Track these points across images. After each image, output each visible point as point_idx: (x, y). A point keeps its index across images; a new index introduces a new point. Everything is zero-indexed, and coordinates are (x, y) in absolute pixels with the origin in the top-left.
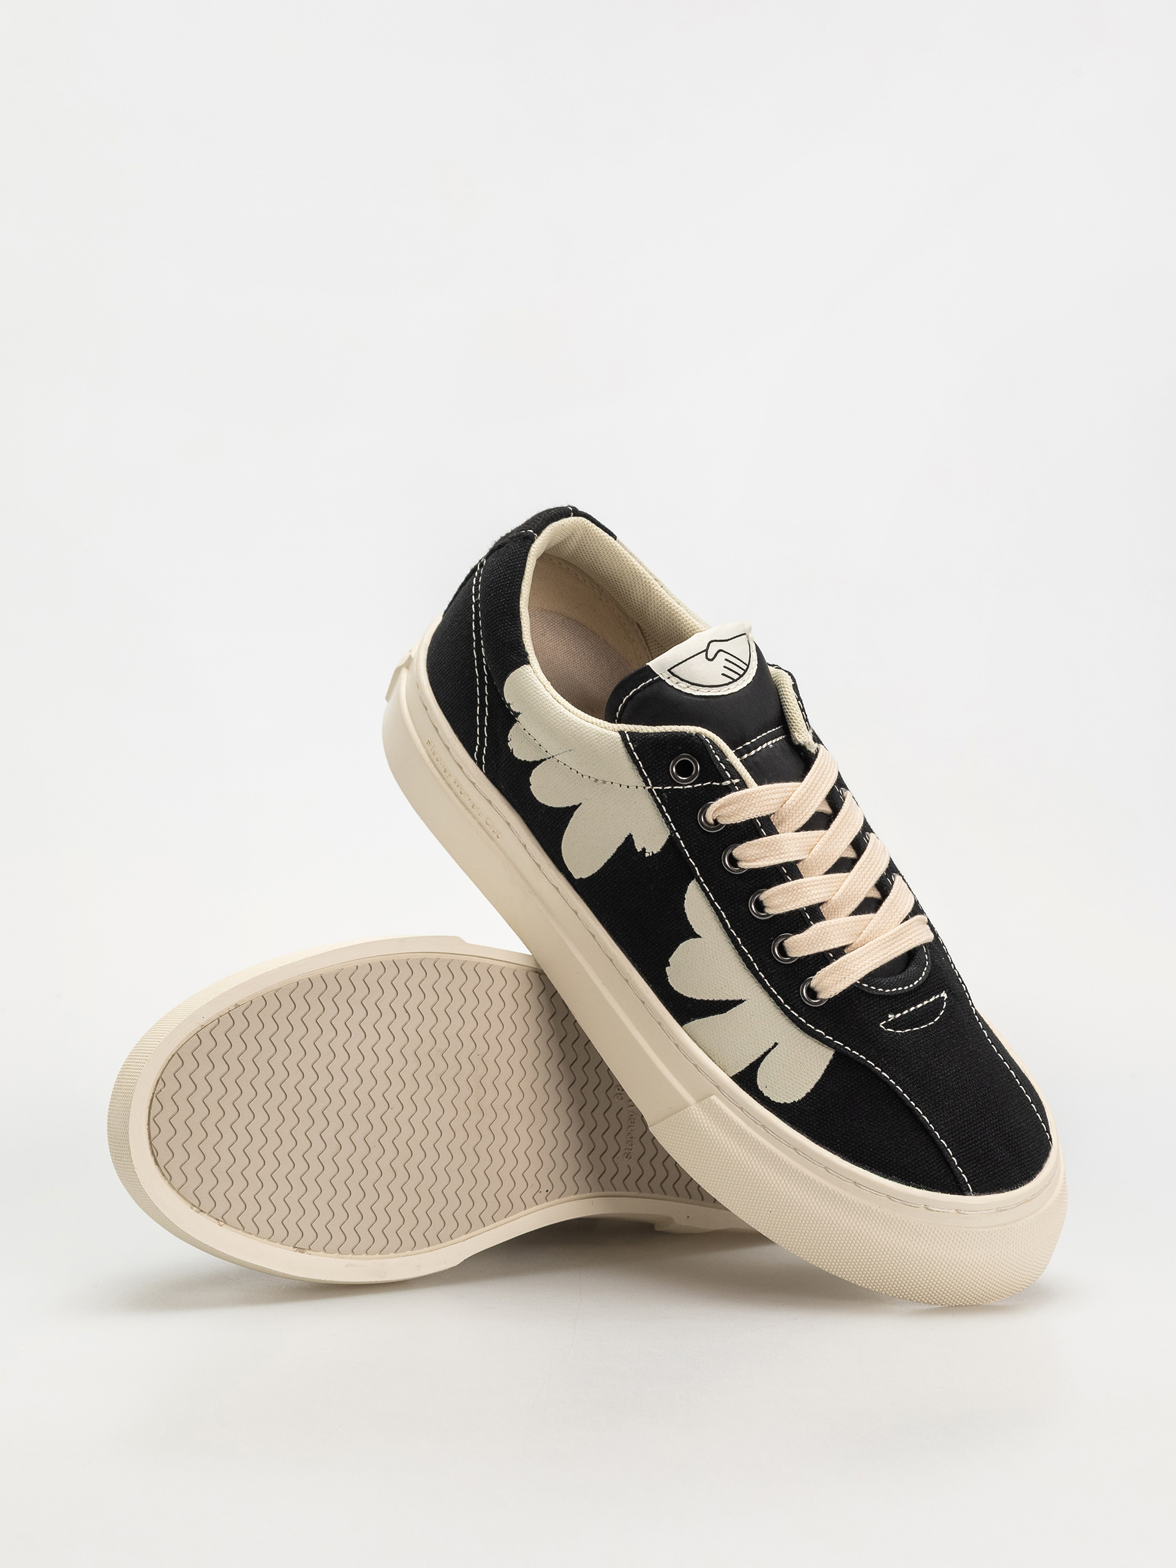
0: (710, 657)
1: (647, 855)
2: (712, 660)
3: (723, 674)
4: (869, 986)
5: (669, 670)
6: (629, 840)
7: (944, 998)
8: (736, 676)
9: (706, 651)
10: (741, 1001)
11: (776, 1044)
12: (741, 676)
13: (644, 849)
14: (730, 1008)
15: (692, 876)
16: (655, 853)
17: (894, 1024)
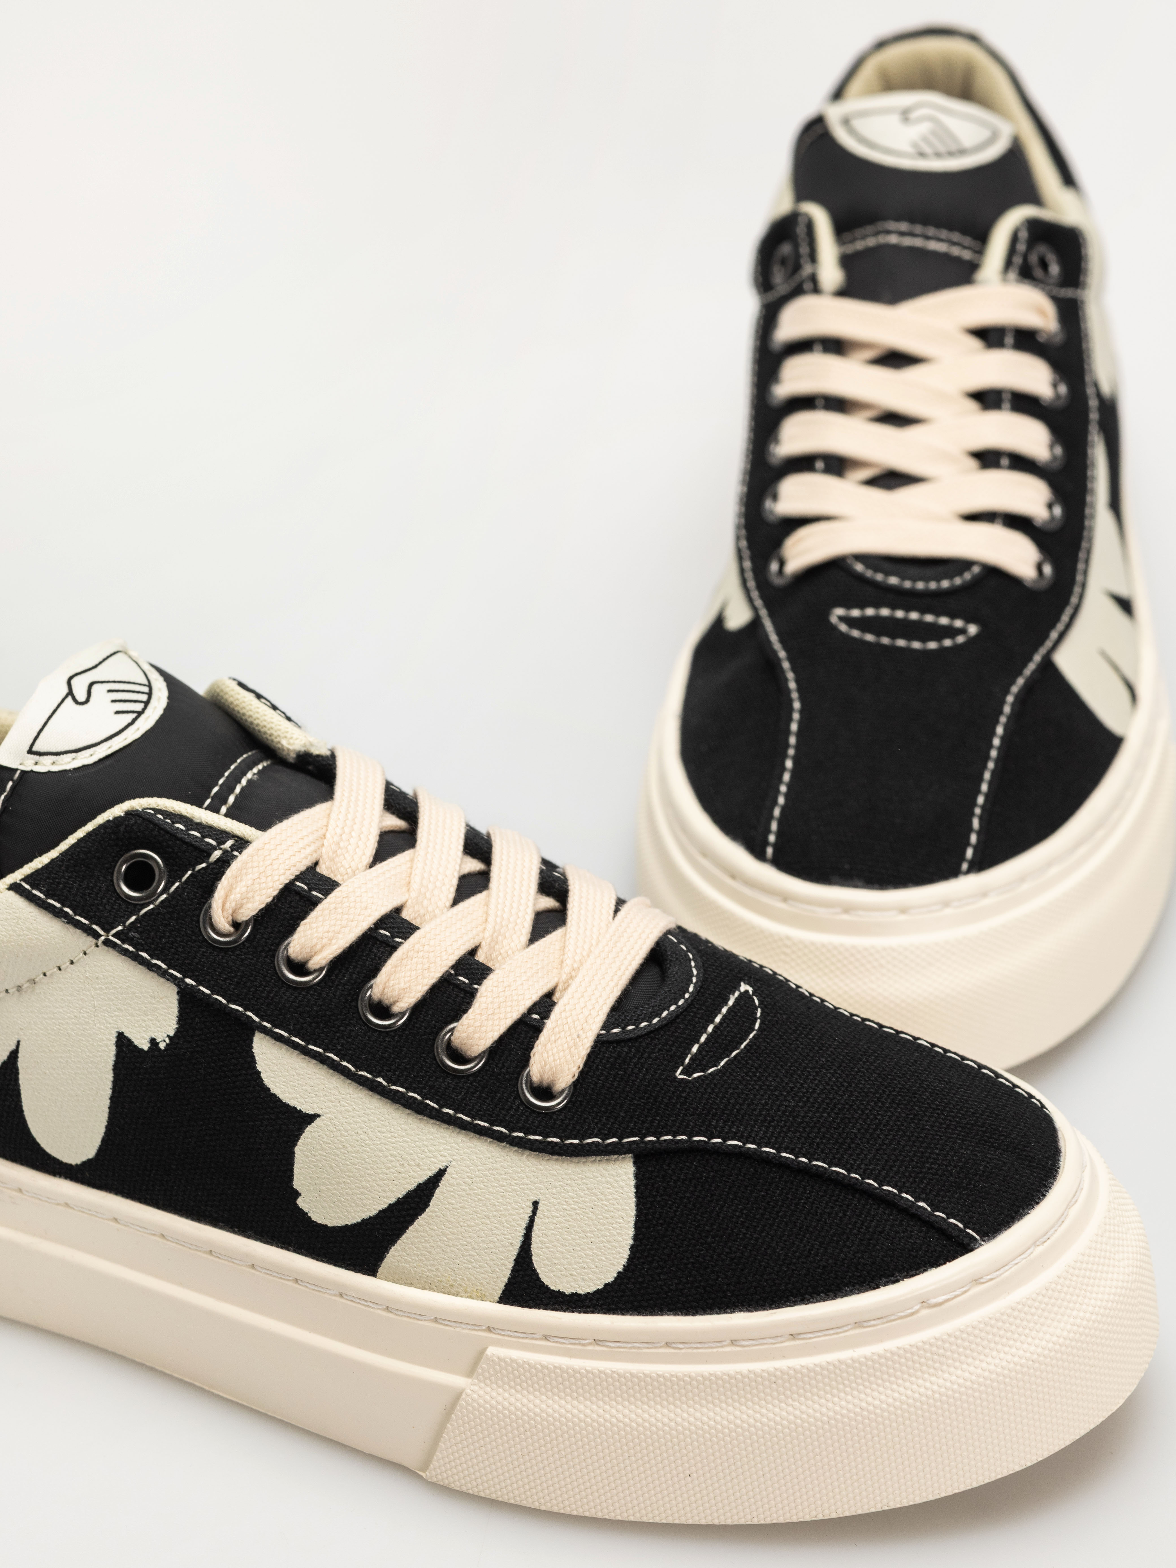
0: (81, 697)
1: (162, 1046)
2: (87, 701)
3: (117, 712)
4: (624, 1028)
5: (30, 752)
6: (123, 1042)
7: (747, 992)
8: (139, 707)
9: (70, 693)
10: (441, 1173)
11: (536, 1204)
12: (147, 703)
13: (153, 1042)
14: (431, 1195)
15: (249, 1030)
16: (172, 1034)
17: (699, 1063)
